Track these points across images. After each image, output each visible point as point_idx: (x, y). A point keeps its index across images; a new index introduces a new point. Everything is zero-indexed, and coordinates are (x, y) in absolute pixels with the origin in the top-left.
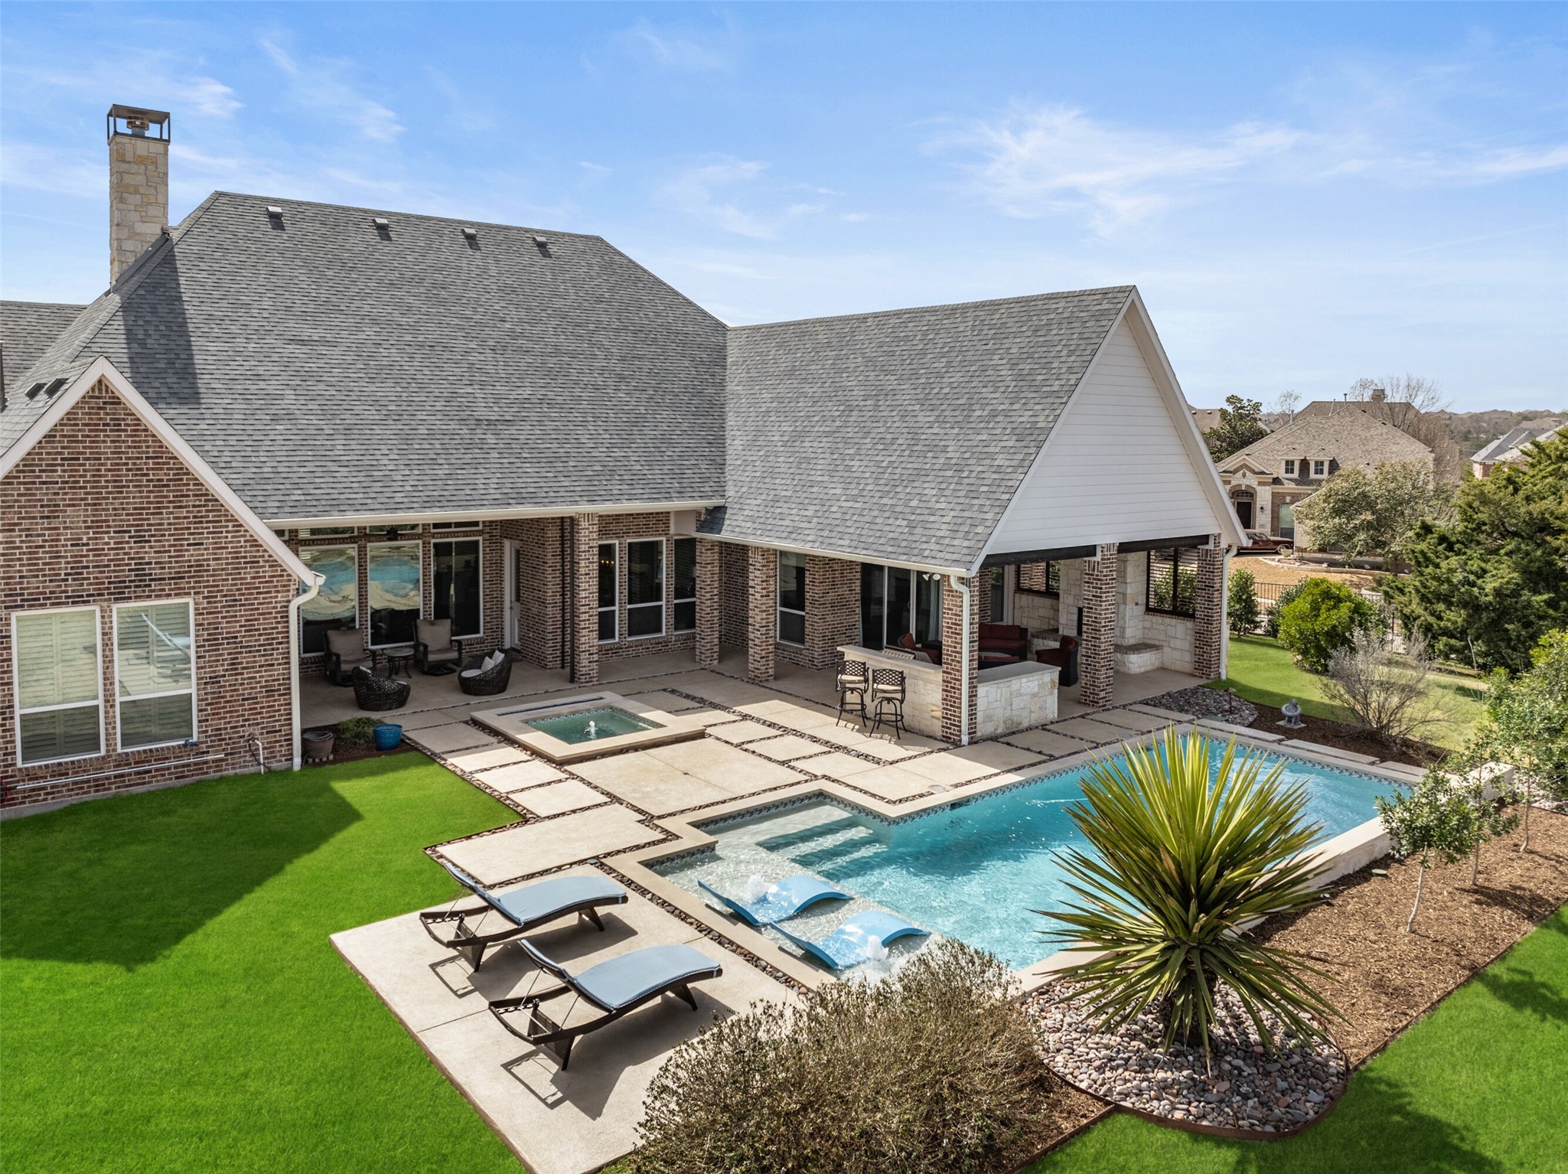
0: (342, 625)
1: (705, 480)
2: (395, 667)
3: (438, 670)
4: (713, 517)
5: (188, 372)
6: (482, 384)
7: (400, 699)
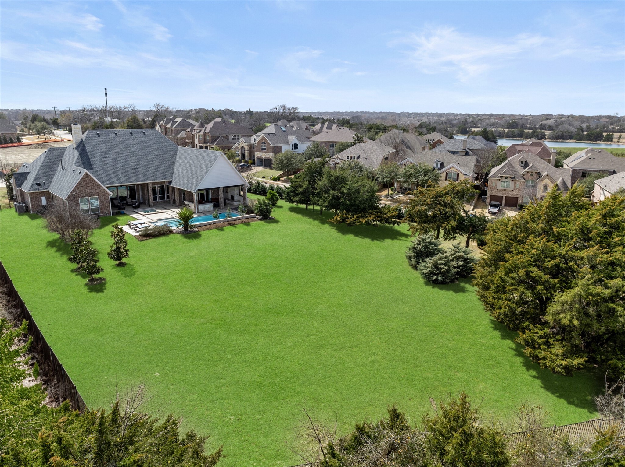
0: (115, 199)
1: (169, 176)
2: (123, 205)
3: (130, 205)
4: (170, 182)
5: (90, 165)
6: (133, 162)
7: (124, 209)
